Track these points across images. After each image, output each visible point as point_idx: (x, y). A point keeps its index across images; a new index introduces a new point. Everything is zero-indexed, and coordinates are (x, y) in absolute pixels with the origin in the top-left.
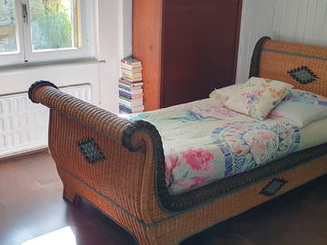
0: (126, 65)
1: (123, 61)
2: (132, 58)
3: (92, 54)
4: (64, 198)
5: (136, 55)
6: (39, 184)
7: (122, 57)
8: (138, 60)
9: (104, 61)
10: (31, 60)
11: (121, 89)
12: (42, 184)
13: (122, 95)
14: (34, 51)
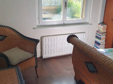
0: (100, 26)
1: (99, 24)
2: (103, 23)
3: (87, 21)
4: (75, 78)
5: (105, 22)
6: (65, 70)
7: (99, 22)
8: (106, 24)
9: (92, 24)
10: (66, 23)
11: (97, 35)
12: (67, 71)
13: (97, 37)
14: (67, 19)
